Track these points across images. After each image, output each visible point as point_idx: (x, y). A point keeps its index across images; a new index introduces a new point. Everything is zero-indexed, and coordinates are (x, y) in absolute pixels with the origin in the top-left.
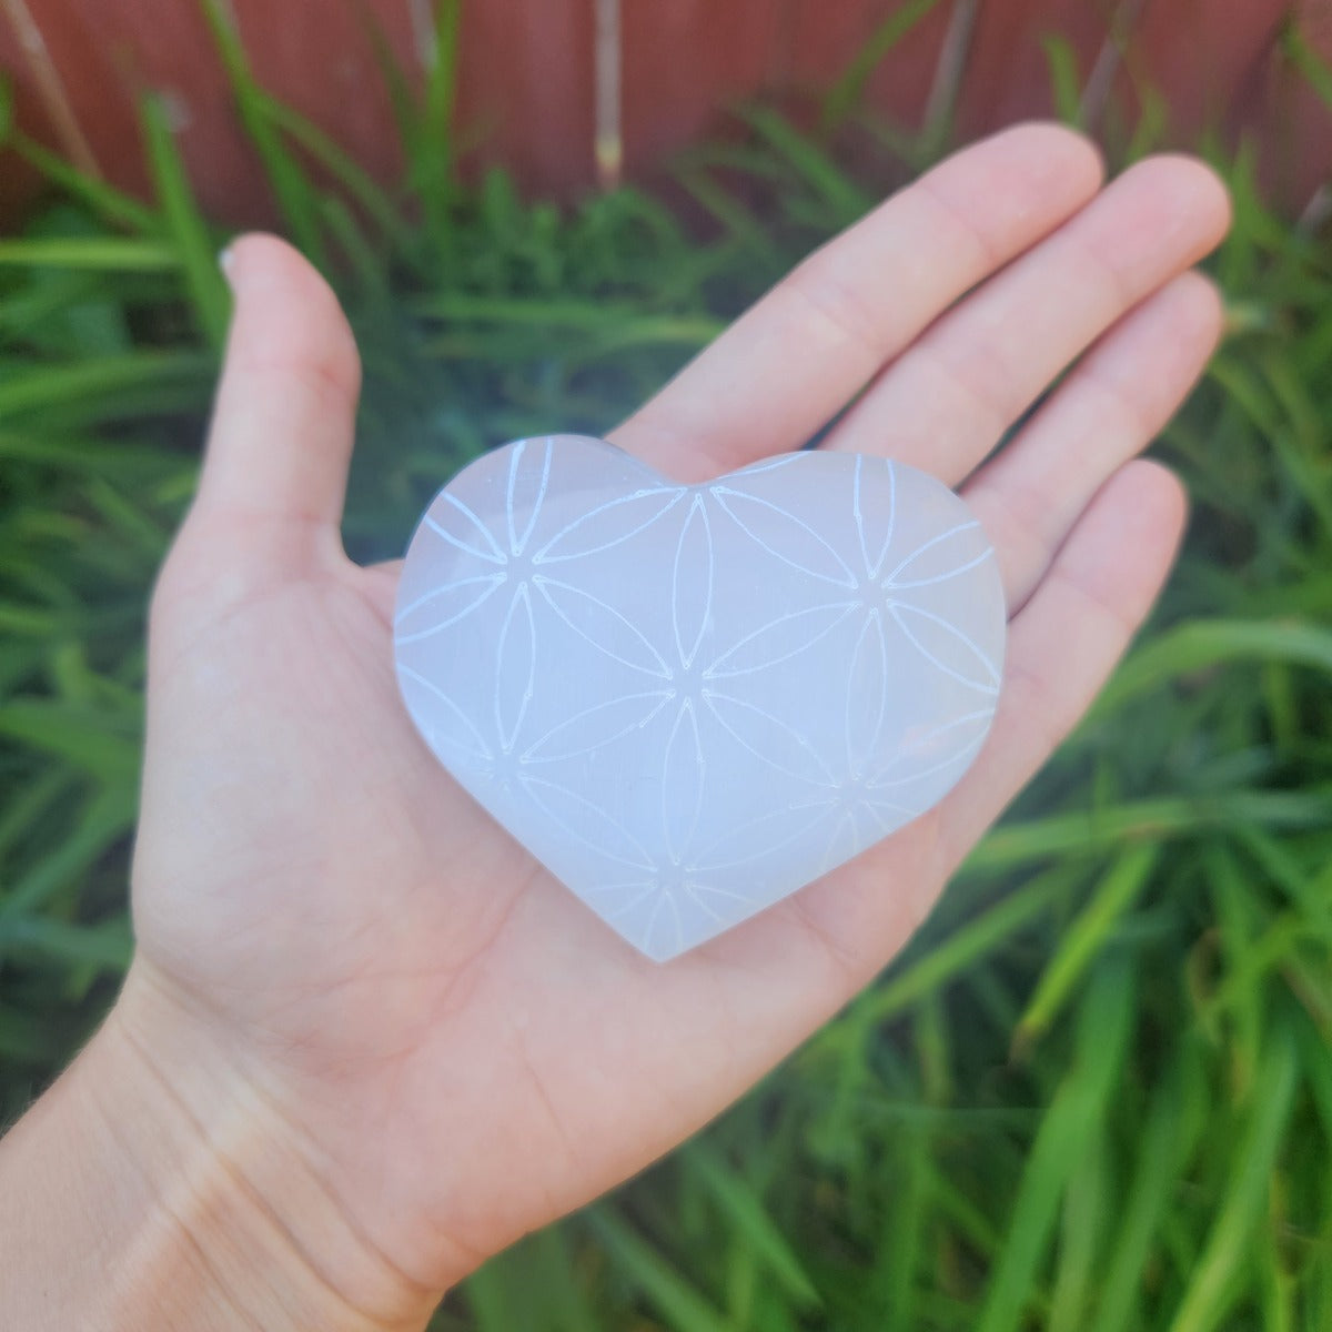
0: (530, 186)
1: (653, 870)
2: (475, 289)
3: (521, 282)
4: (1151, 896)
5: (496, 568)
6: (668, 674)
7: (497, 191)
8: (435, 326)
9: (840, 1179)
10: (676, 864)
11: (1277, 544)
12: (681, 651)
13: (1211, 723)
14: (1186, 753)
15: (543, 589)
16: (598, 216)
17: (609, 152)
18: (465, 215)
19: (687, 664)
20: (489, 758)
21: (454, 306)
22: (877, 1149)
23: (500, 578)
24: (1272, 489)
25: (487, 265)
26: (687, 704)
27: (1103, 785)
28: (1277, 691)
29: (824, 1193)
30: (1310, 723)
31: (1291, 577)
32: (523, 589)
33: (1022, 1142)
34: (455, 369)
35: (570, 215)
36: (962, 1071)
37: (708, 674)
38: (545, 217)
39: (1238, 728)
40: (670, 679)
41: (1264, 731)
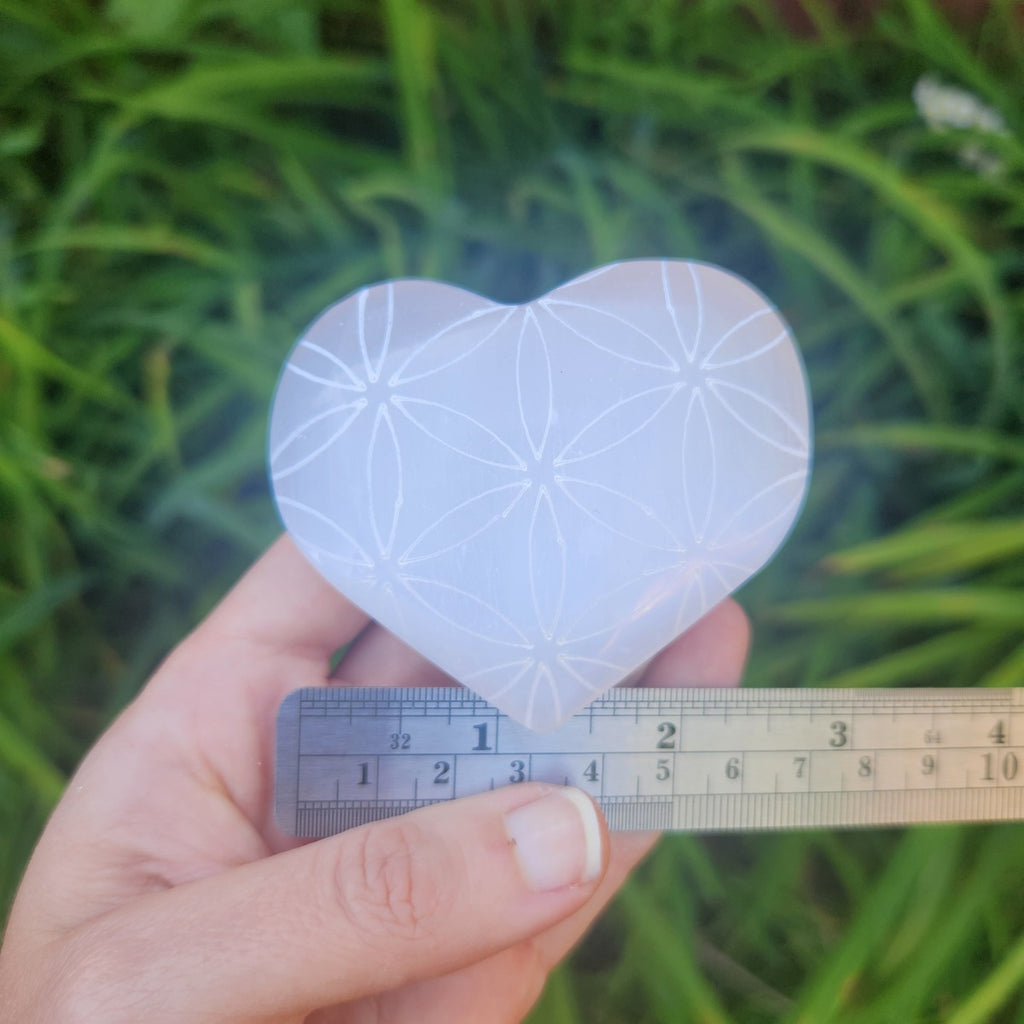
1: (530, 647)
5: (355, 396)
6: (523, 466)
10: (549, 639)
12: (531, 444)
15: (402, 408)
19: (538, 455)
20: (370, 566)
23: (361, 404)
26: (543, 490)
32: (383, 409)
37: (558, 462)
40: (525, 470)
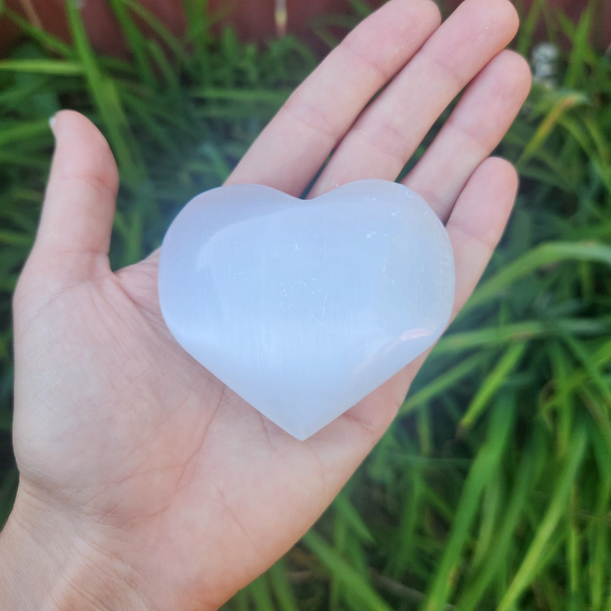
0: (244, 35)
2: (218, 84)
3: (240, 81)
4: (524, 364)
7: (229, 37)
8: (201, 102)
9: (383, 488)
11: (588, 205)
13: (554, 288)
14: (542, 302)
16: (276, 49)
17: (281, 17)
18: (214, 48)
21: (210, 93)
22: (399, 474)
24: (587, 180)
25: (225, 73)
27: (503, 316)
28: (585, 273)
29: (376, 494)
30: (599, 287)
31: (594, 221)
33: (464, 473)
34: (210, 122)
35: (263, 49)
36: (437, 441)
38: (251, 49)
39: (566, 290)
41: (578, 291)
